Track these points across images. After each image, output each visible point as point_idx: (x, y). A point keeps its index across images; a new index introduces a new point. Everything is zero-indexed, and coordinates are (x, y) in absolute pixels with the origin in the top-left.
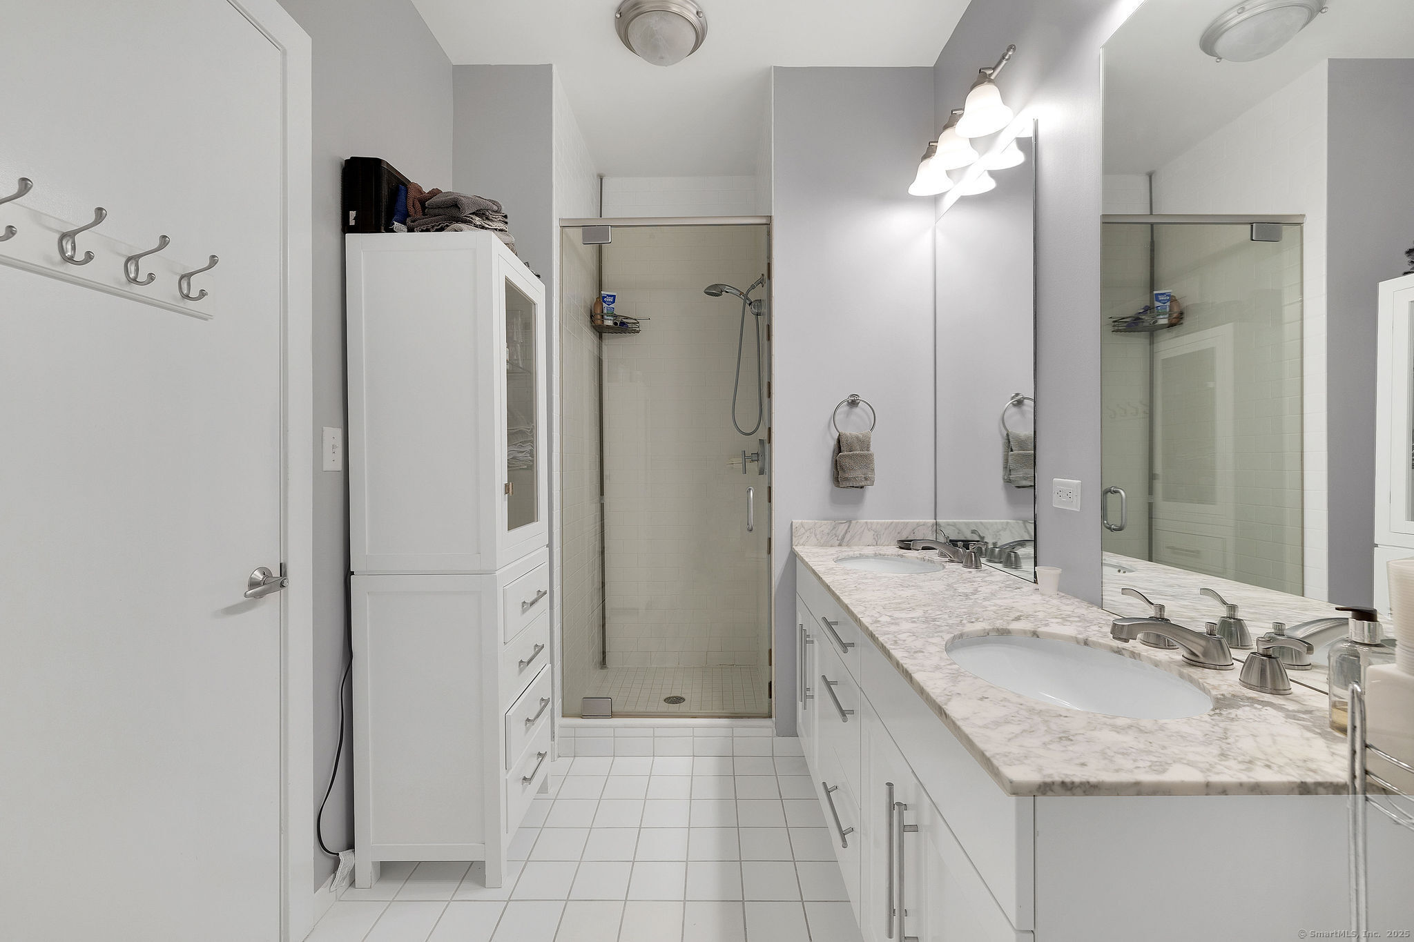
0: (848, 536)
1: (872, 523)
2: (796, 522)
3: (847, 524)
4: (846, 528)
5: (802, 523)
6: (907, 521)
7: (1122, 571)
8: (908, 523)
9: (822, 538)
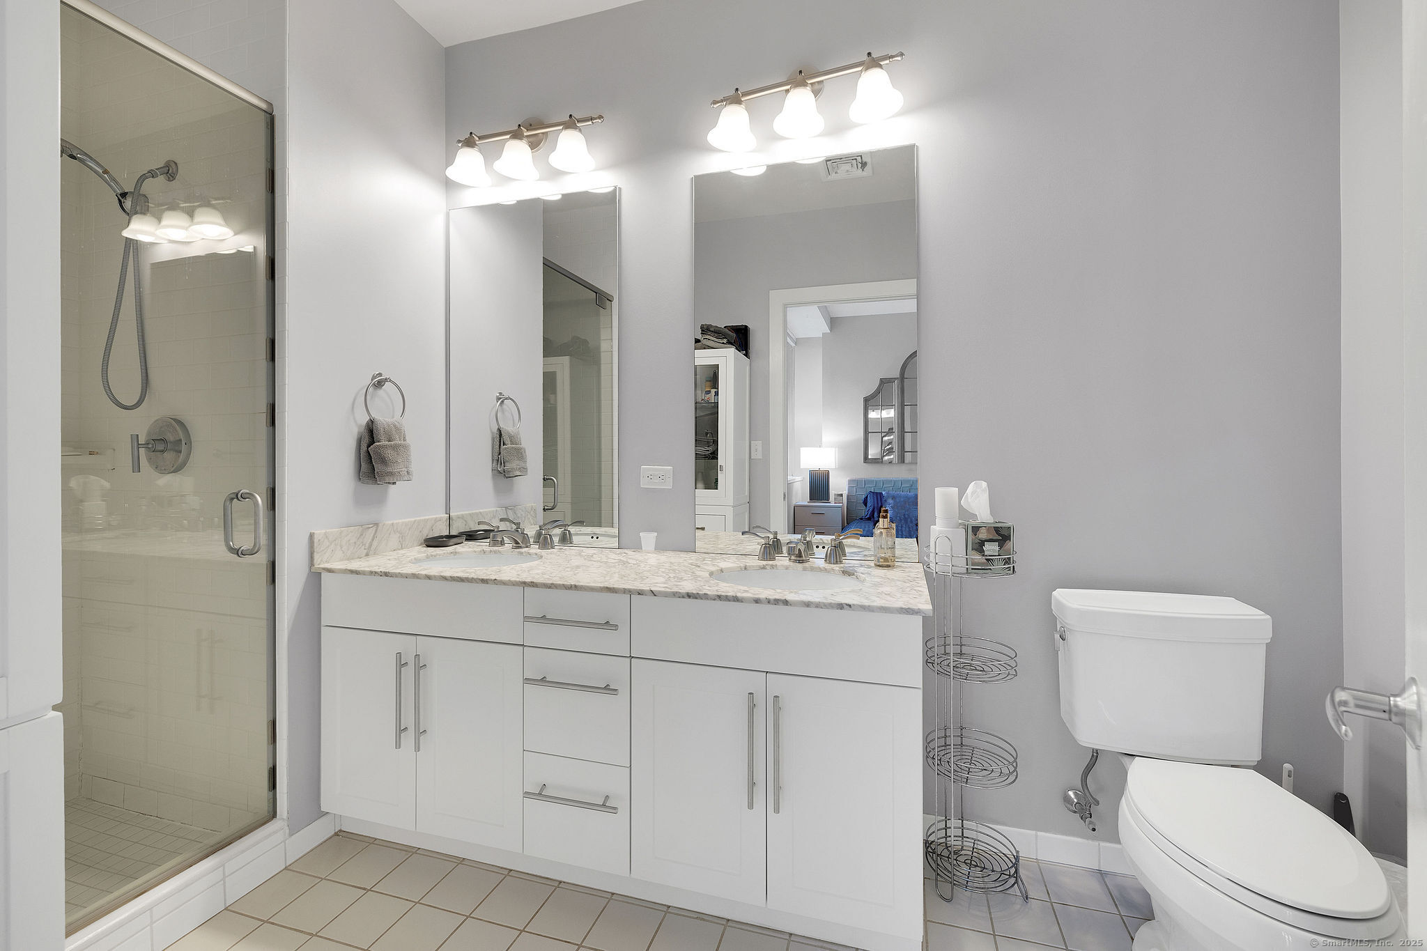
0: (375, 543)
1: (397, 524)
2: (319, 533)
3: (374, 528)
4: (374, 532)
5: (325, 534)
6: (427, 517)
7: (595, 537)
8: (428, 520)
9: (348, 550)
